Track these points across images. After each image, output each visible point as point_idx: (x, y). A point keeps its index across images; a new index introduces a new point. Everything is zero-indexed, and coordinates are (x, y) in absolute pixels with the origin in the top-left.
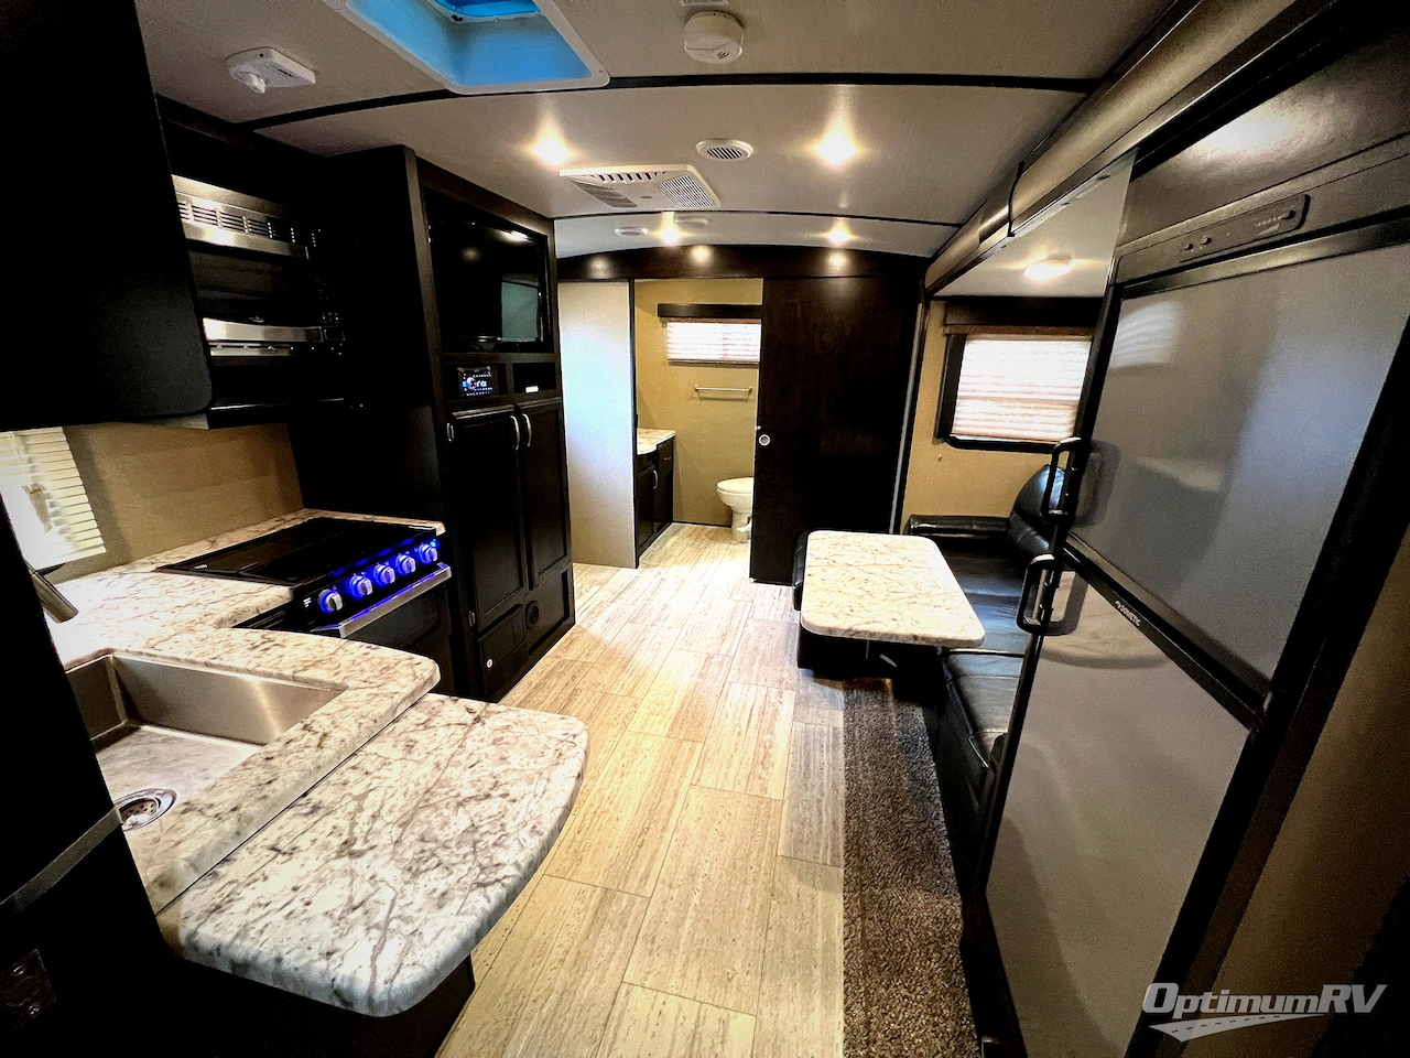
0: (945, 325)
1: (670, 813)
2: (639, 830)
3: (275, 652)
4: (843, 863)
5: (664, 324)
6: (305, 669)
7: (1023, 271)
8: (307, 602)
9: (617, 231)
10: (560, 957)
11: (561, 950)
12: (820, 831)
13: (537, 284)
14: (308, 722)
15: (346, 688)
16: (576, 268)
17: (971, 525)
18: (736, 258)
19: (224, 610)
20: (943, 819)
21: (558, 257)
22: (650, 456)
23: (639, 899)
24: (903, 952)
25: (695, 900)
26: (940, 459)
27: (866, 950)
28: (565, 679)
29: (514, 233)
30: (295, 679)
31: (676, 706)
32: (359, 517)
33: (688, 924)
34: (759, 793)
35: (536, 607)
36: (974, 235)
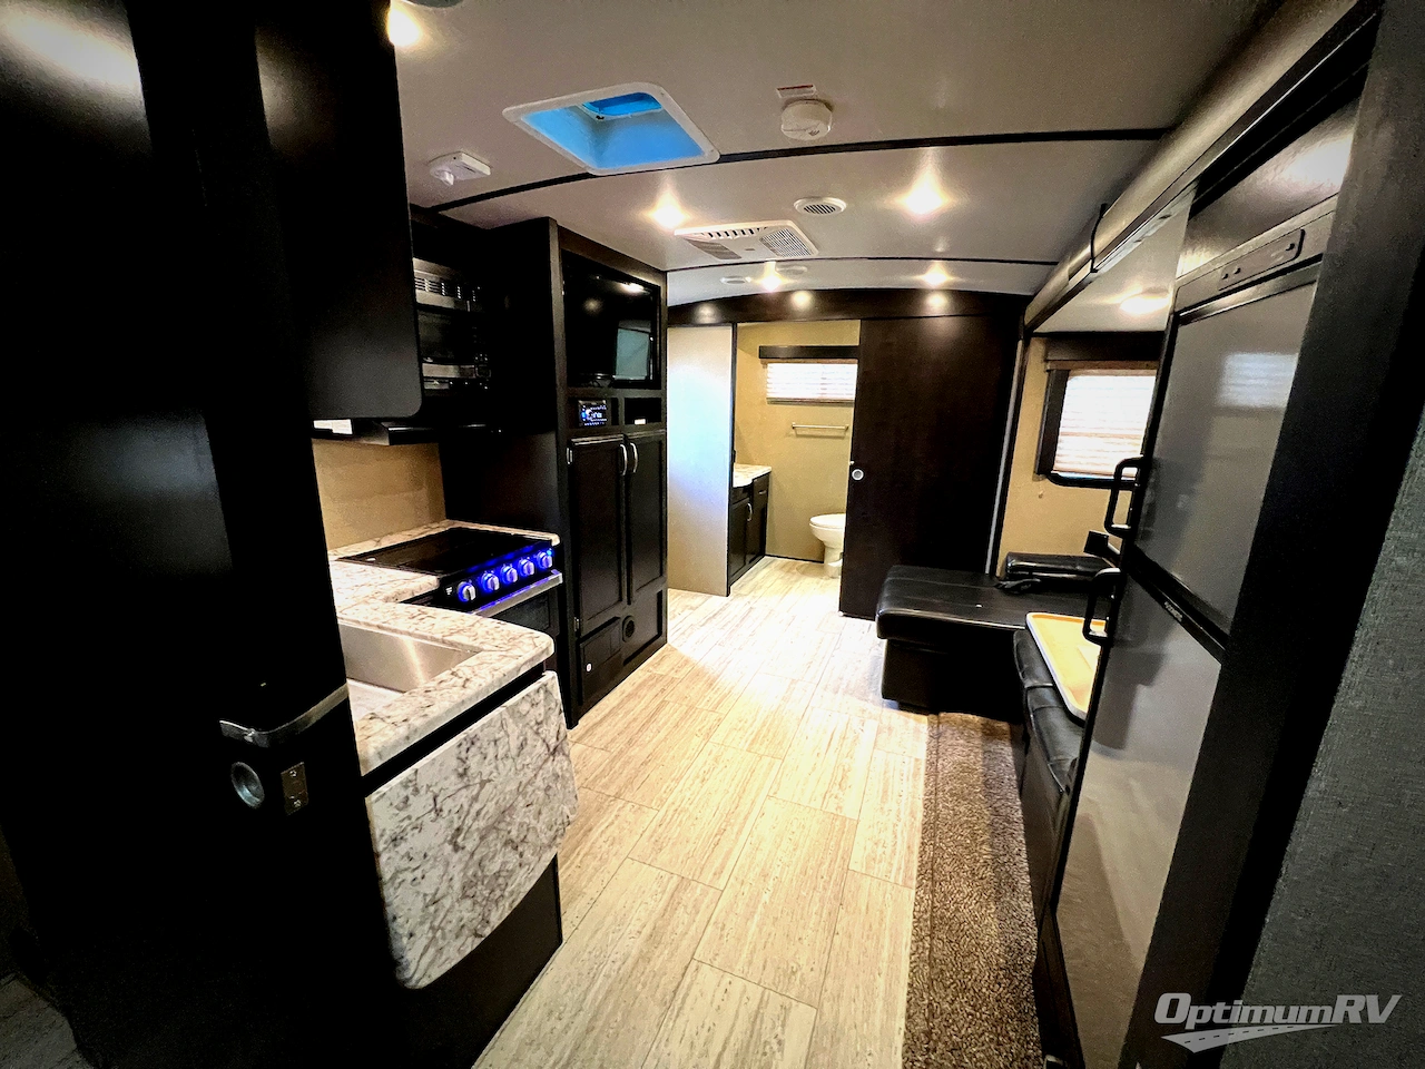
0: (1046, 361)
1: (746, 818)
2: (715, 832)
3: (429, 621)
4: (914, 883)
5: (765, 365)
6: (451, 634)
7: (1119, 305)
8: (449, 590)
9: (723, 280)
10: (637, 928)
11: (639, 924)
12: (894, 852)
13: (649, 330)
14: (454, 670)
15: (482, 650)
16: (684, 315)
17: (1074, 565)
18: (836, 302)
19: (390, 592)
20: (1024, 856)
21: (669, 305)
22: (746, 489)
23: (713, 890)
24: (970, 973)
25: (766, 897)
26: (1040, 497)
27: (932, 967)
28: (655, 691)
29: (633, 285)
30: (444, 642)
31: (758, 724)
32: (490, 528)
33: (757, 918)
34: (834, 811)
35: (631, 622)
36: (1065, 273)
